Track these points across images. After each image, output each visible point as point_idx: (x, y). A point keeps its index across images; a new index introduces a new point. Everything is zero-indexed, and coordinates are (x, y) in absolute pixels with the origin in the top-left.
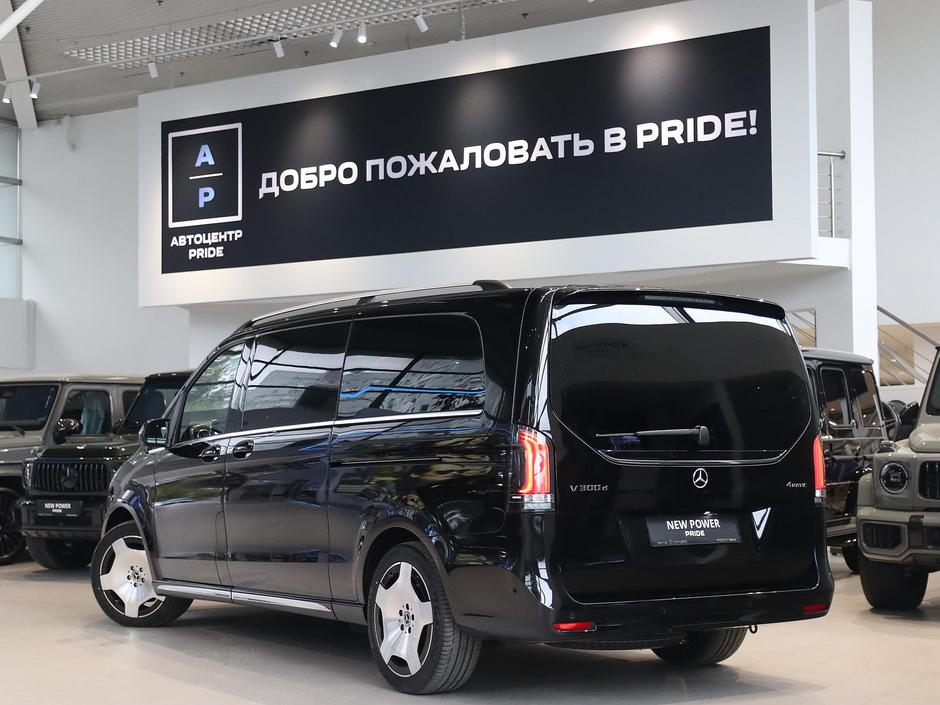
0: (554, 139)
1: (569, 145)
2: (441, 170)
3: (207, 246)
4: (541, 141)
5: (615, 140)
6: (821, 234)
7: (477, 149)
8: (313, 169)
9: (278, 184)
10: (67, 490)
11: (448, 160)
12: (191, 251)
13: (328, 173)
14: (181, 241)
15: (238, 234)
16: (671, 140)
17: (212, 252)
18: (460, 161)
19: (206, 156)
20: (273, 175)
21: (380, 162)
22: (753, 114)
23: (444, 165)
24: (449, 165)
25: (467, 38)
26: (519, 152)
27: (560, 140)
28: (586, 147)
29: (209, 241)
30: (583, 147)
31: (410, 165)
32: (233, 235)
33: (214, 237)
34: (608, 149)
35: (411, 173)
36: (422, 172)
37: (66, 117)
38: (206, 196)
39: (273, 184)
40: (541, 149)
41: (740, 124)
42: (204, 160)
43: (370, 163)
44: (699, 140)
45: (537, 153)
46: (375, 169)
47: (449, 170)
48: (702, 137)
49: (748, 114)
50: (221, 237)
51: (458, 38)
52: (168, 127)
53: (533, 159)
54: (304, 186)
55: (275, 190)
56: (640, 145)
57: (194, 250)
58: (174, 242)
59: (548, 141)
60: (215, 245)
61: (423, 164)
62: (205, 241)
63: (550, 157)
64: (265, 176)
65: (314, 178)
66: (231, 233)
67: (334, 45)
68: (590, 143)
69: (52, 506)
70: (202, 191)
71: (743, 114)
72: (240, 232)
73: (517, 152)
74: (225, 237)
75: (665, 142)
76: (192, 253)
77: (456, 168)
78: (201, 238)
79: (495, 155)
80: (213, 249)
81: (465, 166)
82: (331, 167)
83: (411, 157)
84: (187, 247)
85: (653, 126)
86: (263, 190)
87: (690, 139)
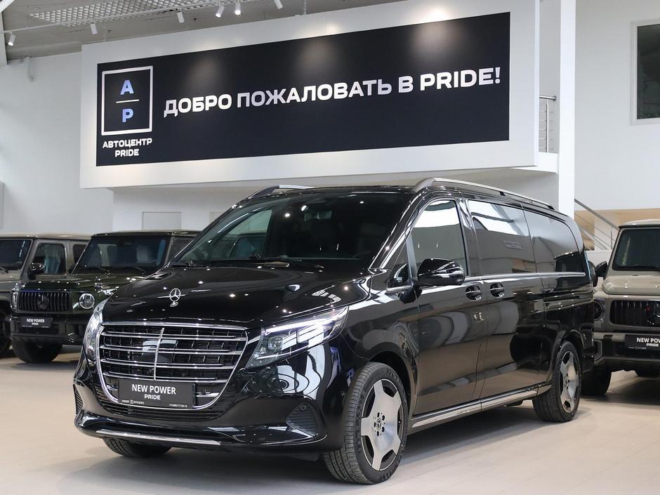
0: (365, 83)
1: (375, 87)
2: (288, 101)
3: (128, 148)
4: (356, 84)
5: (405, 84)
6: (540, 150)
7: (313, 88)
8: (202, 99)
9: (177, 108)
10: (41, 310)
11: (293, 95)
12: (116, 151)
13: (211, 101)
14: (110, 145)
15: (149, 141)
16: (443, 86)
17: (131, 153)
18: (301, 96)
19: (128, 88)
20: (174, 102)
21: (247, 95)
22: (498, 70)
23: (290, 98)
24: (293, 98)
25: (307, 13)
26: (341, 91)
27: (369, 83)
28: (387, 89)
29: (129, 145)
30: (384, 89)
31: (267, 98)
32: (146, 141)
33: (133, 143)
34: (401, 90)
35: (268, 103)
36: (276, 102)
37: (27, 58)
38: (128, 114)
39: (174, 108)
40: (357, 90)
41: (489, 76)
42: (127, 90)
43: (240, 96)
44: (462, 86)
45: (353, 92)
46: (244, 99)
47: (294, 102)
48: (464, 84)
49: (494, 70)
50: (137, 142)
51: (301, 14)
52: (102, 67)
53: (351, 96)
54: (195, 110)
55: (175, 111)
56: (422, 89)
57: (119, 151)
58: (105, 145)
59: (361, 84)
60: (133, 148)
61: (276, 97)
62: (126, 145)
63: (362, 94)
64: (168, 102)
65: (202, 104)
66: (144, 140)
67: (218, 15)
68: (389, 86)
69: (32, 320)
70: (125, 111)
71: (491, 70)
72: (151, 139)
73: (340, 91)
74: (140, 142)
75: (439, 87)
76: (118, 153)
77: (298, 100)
78: (124, 143)
79: (325, 92)
80: (132, 150)
81: (304, 99)
82: (214, 97)
83: (268, 92)
84: (114, 149)
85: (431, 76)
86: (167, 112)
87: (456, 85)
